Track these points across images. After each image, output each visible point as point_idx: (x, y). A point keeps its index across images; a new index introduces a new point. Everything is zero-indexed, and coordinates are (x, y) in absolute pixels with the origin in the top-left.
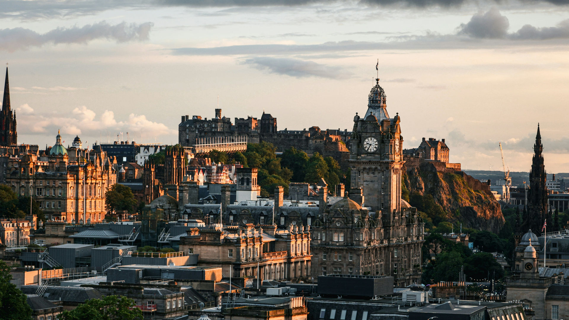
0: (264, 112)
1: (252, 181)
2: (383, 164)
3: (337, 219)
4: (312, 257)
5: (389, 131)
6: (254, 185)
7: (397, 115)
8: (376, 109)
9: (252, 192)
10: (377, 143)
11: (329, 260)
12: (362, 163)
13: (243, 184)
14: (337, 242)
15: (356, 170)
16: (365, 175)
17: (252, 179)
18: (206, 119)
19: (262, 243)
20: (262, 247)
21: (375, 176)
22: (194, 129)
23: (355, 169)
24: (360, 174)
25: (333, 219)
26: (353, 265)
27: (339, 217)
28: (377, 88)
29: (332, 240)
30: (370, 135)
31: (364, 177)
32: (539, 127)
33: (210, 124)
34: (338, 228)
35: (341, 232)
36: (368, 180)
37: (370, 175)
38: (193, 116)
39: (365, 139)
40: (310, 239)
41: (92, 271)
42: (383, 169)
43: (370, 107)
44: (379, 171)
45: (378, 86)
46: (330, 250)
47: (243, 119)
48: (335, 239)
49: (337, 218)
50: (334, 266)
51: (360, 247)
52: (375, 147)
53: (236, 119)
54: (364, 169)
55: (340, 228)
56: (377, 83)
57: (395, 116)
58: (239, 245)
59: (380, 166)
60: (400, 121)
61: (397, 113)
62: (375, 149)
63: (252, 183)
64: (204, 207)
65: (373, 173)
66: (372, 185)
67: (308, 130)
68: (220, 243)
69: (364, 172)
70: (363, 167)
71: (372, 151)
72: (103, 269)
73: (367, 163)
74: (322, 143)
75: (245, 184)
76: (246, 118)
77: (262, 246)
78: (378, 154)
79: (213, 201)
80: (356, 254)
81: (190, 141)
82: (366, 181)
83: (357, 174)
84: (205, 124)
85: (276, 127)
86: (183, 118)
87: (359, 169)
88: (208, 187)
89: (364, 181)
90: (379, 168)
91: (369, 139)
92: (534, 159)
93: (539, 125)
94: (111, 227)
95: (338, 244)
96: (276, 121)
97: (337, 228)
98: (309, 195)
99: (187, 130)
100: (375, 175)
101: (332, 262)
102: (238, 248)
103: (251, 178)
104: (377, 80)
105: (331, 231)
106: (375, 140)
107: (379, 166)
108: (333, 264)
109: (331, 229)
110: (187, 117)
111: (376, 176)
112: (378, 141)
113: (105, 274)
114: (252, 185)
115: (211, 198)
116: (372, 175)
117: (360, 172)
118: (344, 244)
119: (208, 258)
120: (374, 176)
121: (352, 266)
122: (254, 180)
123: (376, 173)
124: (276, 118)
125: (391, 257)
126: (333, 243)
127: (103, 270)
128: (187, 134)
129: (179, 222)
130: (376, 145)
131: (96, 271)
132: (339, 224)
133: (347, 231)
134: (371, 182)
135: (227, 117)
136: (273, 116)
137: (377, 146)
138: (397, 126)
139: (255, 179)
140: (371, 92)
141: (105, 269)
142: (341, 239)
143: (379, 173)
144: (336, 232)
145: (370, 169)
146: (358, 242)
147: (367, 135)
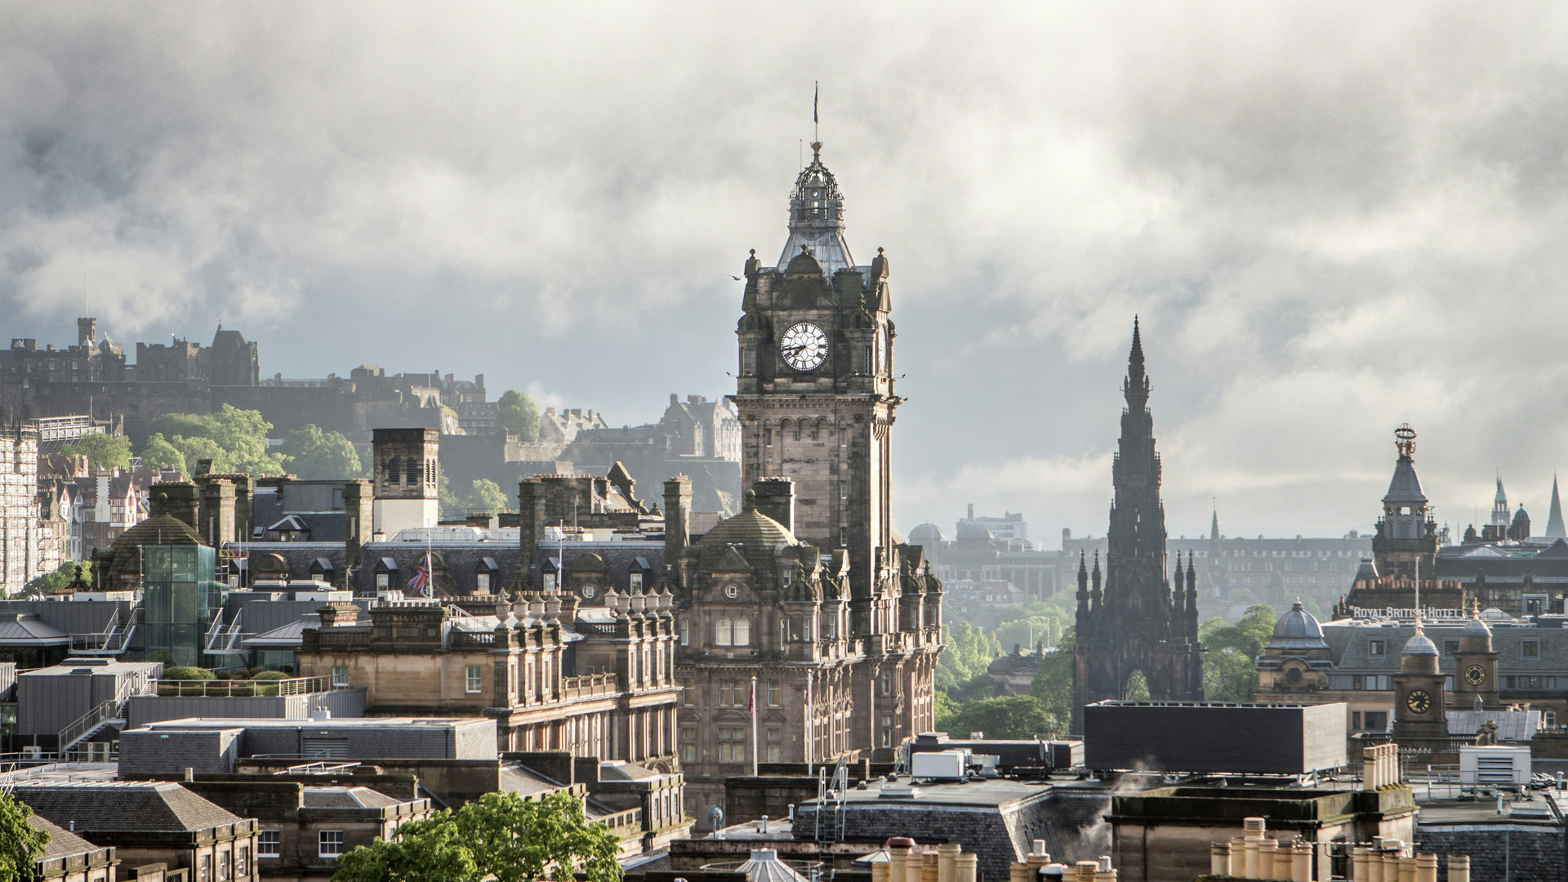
0: (220, 327)
1: (425, 467)
2: (843, 407)
3: (727, 577)
4: (679, 693)
5: (860, 304)
6: (431, 483)
7: (881, 256)
8: (817, 236)
9: (425, 501)
10: (823, 341)
11: (705, 704)
12: (777, 406)
13: (395, 479)
14: (726, 648)
15: (759, 425)
16: (788, 441)
17: (425, 463)
18: (50, 347)
19: (561, 645)
20: (560, 659)
21: (819, 445)
22: (17, 378)
23: (756, 423)
24: (769, 438)
25: (714, 576)
26: (783, 720)
27: (733, 568)
28: (817, 172)
29: (711, 643)
30: (800, 318)
31: (785, 449)
32: (1136, 329)
33: (64, 363)
34: (730, 605)
35: (742, 614)
36: (797, 457)
37: (802, 441)
38: (14, 341)
39: (786, 330)
40: (673, 635)
41: (25, 748)
42: (843, 423)
43: (793, 230)
44: (832, 429)
45: (816, 166)
46: (707, 674)
47: (161, 347)
48: (723, 639)
49: (729, 572)
50: (719, 723)
51: (804, 663)
52: (819, 355)
53: (140, 346)
54: (784, 423)
55: (739, 604)
56: (816, 156)
57: (874, 259)
58: (502, 650)
59: (835, 412)
60: (888, 274)
61: (881, 250)
62: (818, 360)
63: (425, 476)
64: (289, 551)
65: (814, 436)
66: (810, 473)
67: (349, 377)
68: (440, 646)
69: (784, 433)
70: (780, 416)
71: (810, 365)
72: (63, 738)
73: (794, 406)
75: (403, 479)
76: (169, 344)
77: (560, 654)
78: (825, 375)
79: (298, 533)
80: (792, 685)
82: (791, 460)
83: (761, 440)
84: (49, 361)
85: (257, 369)
87: (768, 422)
88: (280, 491)
89: (785, 461)
90: (831, 418)
91: (799, 328)
92: (1126, 420)
93: (1136, 322)
94: (39, 611)
95: (730, 655)
96: (255, 350)
97: (730, 602)
98: (593, 512)
100: (820, 442)
101: (714, 713)
102: (499, 659)
103: (423, 459)
104: (816, 146)
105: (709, 613)
106: (818, 333)
107: (832, 411)
108: (716, 719)
109: (707, 608)
111: (823, 445)
112: (827, 334)
113: (71, 755)
114: (425, 483)
115: (292, 526)
116: (809, 441)
117: (769, 431)
118: (752, 653)
119: (400, 696)
120: (815, 445)
121: (780, 724)
122: (431, 466)
123: (824, 434)
124: (256, 343)
125: (875, 696)
126: (716, 651)
127: (64, 743)
129: (256, 588)
130: (820, 346)
131: (38, 748)
132: (733, 590)
133: (761, 611)
134: (808, 462)
136: (247, 338)
137: (823, 351)
138: (881, 289)
139: (434, 462)
140: (797, 183)
141: (69, 741)
142: (743, 638)
143: (832, 434)
144: (723, 614)
145: (801, 422)
146: (796, 646)
147: (792, 318)
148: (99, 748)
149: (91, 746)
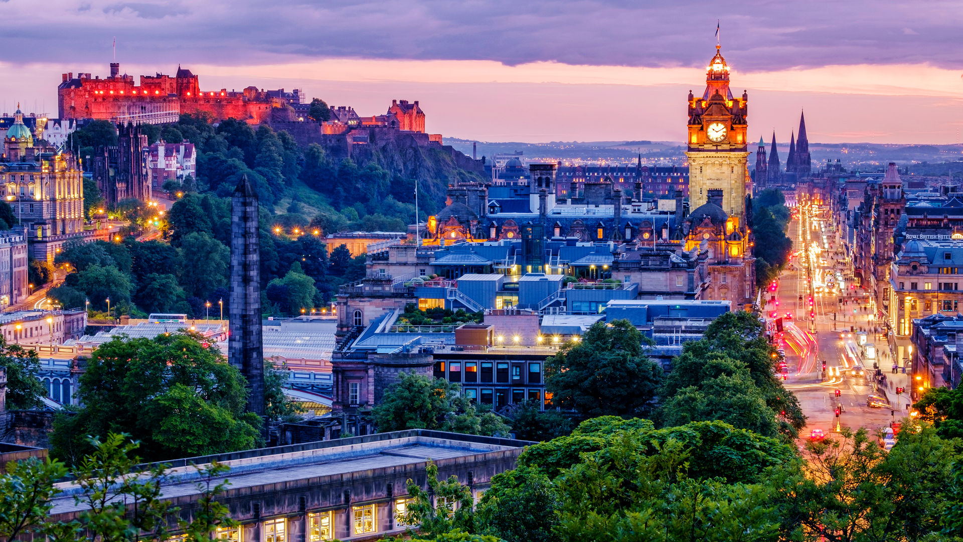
2: (733, 157)
3: (704, 230)
5: (739, 115)
10: (725, 130)
13: (541, 185)
16: (709, 171)
18: (97, 77)
21: (722, 173)
22: (83, 93)
24: (701, 170)
25: (699, 230)
27: (707, 227)
30: (715, 120)
31: (708, 175)
33: (106, 85)
35: (710, 246)
36: (713, 178)
37: (715, 171)
39: (709, 125)
42: (733, 164)
44: (728, 166)
47: (152, 77)
49: (705, 228)
52: (723, 135)
53: (142, 77)
54: (708, 164)
59: (730, 159)
62: (722, 138)
65: (720, 169)
66: (718, 184)
70: (706, 161)
71: (719, 140)
72: (540, 305)
74: (268, 110)
76: (155, 76)
78: (725, 143)
79: (498, 208)
80: (731, 275)
81: (77, 110)
82: (711, 179)
86: (65, 76)
89: (708, 180)
91: (715, 124)
99: (72, 94)
100: (723, 171)
106: (723, 126)
107: (728, 159)
110: (71, 74)
111: (724, 173)
112: (726, 127)
115: (495, 205)
116: (718, 171)
117: (702, 167)
118: (715, 261)
119: (652, 287)
123: (724, 168)
127: (540, 307)
128: (72, 99)
130: (724, 132)
132: (707, 236)
133: (718, 245)
134: (718, 180)
135: (129, 75)
137: (725, 134)
143: (728, 168)
145: (714, 163)
146: (734, 259)
147: (712, 120)
148: (554, 309)
149: (551, 308)
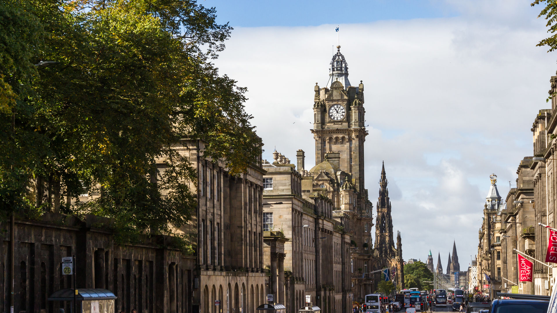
2: (351, 132)
3: (321, 182)
10: (344, 111)
12: (328, 133)
15: (321, 140)
16: (332, 145)
25: (316, 182)
27: (323, 179)
28: (339, 56)
30: (336, 102)
31: (331, 148)
32: (383, 165)
37: (338, 145)
39: (331, 107)
42: (351, 138)
44: (347, 140)
54: (330, 139)
56: (339, 50)
62: (342, 117)
65: (341, 143)
69: (331, 142)
70: (329, 136)
71: (339, 119)
73: (334, 133)
78: (344, 122)
83: (322, 145)
87: (325, 139)
91: (336, 106)
93: (383, 163)
106: (342, 108)
107: (347, 134)
111: (344, 146)
112: (345, 108)
117: (325, 142)
120: (341, 146)
123: (344, 142)
132: (323, 187)
137: (344, 114)
140: (332, 59)
145: (336, 138)
147: (333, 103)
